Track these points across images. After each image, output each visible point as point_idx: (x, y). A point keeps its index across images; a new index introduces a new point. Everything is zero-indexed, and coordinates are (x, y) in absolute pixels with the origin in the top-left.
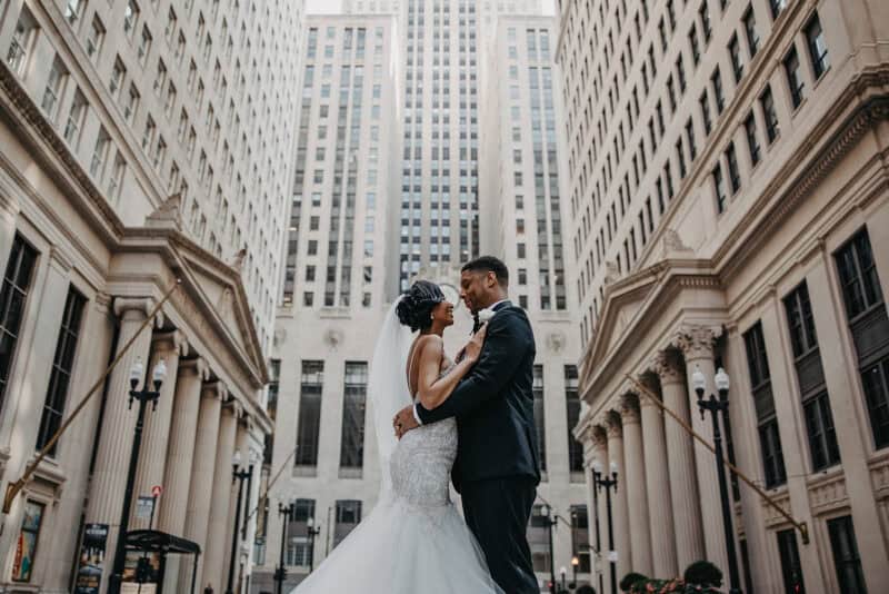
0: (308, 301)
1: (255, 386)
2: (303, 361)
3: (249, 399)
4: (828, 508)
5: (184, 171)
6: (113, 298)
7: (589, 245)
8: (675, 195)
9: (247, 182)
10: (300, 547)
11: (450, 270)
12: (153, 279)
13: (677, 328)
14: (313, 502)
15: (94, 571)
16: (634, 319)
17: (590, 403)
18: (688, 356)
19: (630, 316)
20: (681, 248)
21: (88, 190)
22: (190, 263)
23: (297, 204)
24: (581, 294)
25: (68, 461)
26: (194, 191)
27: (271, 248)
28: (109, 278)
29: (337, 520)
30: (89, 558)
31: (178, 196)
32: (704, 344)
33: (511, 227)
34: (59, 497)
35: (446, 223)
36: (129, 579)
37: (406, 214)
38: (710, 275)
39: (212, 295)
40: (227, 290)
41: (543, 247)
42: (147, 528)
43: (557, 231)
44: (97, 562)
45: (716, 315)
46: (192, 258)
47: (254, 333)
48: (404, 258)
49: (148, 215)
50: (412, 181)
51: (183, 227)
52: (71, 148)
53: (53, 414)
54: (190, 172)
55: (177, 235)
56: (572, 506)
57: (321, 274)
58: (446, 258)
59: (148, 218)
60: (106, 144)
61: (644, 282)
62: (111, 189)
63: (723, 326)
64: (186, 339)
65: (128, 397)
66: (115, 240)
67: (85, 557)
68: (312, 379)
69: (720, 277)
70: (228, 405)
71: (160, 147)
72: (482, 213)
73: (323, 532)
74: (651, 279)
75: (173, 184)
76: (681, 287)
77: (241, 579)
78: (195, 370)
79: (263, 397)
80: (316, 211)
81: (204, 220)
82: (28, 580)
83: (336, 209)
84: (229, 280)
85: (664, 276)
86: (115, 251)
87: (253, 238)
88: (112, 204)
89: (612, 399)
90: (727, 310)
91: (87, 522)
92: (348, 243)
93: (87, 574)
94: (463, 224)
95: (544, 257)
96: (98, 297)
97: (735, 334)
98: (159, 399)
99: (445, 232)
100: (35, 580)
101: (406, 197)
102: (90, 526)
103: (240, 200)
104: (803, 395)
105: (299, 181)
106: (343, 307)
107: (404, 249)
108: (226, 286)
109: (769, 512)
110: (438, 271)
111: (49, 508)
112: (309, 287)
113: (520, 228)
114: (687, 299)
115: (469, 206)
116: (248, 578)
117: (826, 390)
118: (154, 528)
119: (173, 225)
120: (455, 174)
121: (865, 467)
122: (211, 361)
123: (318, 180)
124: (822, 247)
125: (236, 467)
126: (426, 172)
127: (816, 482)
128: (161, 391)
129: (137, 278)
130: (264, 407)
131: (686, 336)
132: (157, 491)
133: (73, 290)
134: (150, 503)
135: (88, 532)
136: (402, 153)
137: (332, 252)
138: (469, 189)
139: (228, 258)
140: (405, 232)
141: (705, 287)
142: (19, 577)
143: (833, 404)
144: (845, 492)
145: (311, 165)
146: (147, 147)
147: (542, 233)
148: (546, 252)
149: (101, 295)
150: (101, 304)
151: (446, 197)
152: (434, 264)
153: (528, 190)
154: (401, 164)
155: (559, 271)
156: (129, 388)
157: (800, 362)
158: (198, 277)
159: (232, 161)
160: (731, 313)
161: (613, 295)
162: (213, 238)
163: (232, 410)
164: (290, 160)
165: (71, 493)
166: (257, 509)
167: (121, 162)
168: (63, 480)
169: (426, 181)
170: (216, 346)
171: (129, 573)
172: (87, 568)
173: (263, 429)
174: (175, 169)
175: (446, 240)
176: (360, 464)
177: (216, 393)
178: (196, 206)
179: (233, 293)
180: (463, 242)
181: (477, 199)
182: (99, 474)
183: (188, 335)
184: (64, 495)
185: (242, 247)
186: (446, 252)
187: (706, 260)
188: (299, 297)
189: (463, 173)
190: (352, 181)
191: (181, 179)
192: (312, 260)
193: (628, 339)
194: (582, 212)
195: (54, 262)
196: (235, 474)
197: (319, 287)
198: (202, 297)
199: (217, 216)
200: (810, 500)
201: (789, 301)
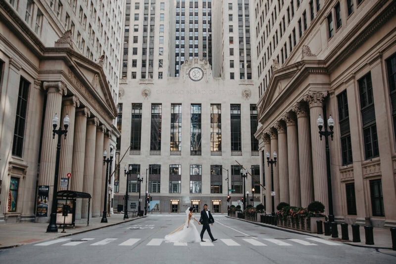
0: (134, 76)
1: (111, 118)
2: (132, 104)
3: (109, 124)
4: (371, 175)
5: (73, 18)
6: (42, 82)
7: (264, 50)
8: (308, 28)
9: (103, 21)
10: (134, 185)
11: (199, 61)
12: (61, 72)
13: (306, 92)
14: (139, 165)
15: (44, 205)
16: (286, 87)
17: (263, 123)
18: (311, 106)
19: (284, 85)
20: (310, 55)
21: (25, 30)
22: (77, 63)
23: (127, 31)
24: (260, 73)
25: (28, 158)
26: (78, 27)
27: (116, 52)
28: (40, 72)
29: (150, 173)
30: (42, 201)
31: (70, 31)
32: (319, 100)
33: (227, 41)
34: (25, 174)
35: (197, 38)
36: (60, 212)
37: (178, 34)
38: (323, 68)
39: (89, 78)
40: (96, 75)
41: (241, 50)
42: (66, 189)
43: (248, 42)
44: (45, 202)
45: (325, 86)
46: (79, 61)
47: (110, 94)
48: (177, 55)
49: (56, 41)
50: (181, 18)
51: (74, 46)
52: (14, 8)
53: (19, 138)
54: (75, 18)
55: (71, 50)
56: (252, 166)
57: (139, 64)
58: (196, 55)
59: (56, 43)
60: (32, 6)
61: (291, 70)
62: (37, 29)
63: (328, 92)
64: (79, 99)
65: (52, 133)
66: (41, 54)
67: (40, 200)
68: (137, 111)
69: (328, 68)
70: (99, 128)
71: (59, 6)
72: (213, 33)
73: (144, 180)
74: (295, 69)
75: (67, 24)
76: (309, 73)
77: (109, 202)
78: (84, 113)
79: (115, 123)
80: (136, 34)
81: (83, 41)
82: (15, 211)
83: (145, 33)
84: (97, 70)
85: (301, 68)
86: (41, 59)
87: (107, 49)
88: (38, 36)
89: (273, 122)
90: (330, 84)
91: (39, 185)
92: (152, 49)
93: (41, 207)
94: (204, 38)
95: (242, 55)
96: (35, 82)
97: (333, 95)
98: (68, 133)
99: (196, 42)
100: (18, 211)
101: (178, 26)
102: (40, 187)
103: (100, 30)
104: (364, 125)
105: (128, 19)
106: (150, 79)
107: (177, 50)
108: (95, 73)
109: (343, 175)
110: (193, 62)
111: (21, 180)
112: (134, 70)
113: (231, 41)
114: (312, 79)
115: (207, 30)
116: (112, 199)
117: (375, 123)
118: (69, 189)
119: (68, 46)
120: (200, 15)
121: (391, 159)
122: (91, 108)
123: (136, 19)
124: (381, 56)
125: (105, 157)
126: (187, 14)
127: (367, 164)
128: (68, 130)
129: (53, 72)
130: (116, 126)
131: (311, 96)
132: (69, 175)
133: (22, 79)
134: (66, 181)
135: (40, 189)
136: (175, 4)
137: (144, 53)
138: (207, 22)
139: (96, 59)
140: (177, 42)
141: (321, 73)
142: (11, 210)
143: (378, 130)
144: (379, 169)
145: (133, 11)
146: (53, 6)
147: (241, 43)
148: (243, 53)
149: (37, 81)
150: (37, 85)
151: (196, 26)
152: (191, 58)
153: (235, 23)
154: (175, 10)
155: (249, 61)
156: (53, 129)
157: (364, 110)
158: (82, 70)
159: (95, 11)
160: (332, 86)
161: (276, 75)
162: (88, 49)
163: (101, 129)
164: (123, 9)
165: (31, 172)
166: (115, 171)
167: (40, 14)
168: (27, 167)
169: (187, 18)
170: (93, 101)
171: (60, 209)
172: (41, 205)
173: (116, 136)
174: (68, 17)
175: (196, 46)
176: (160, 149)
177: (94, 123)
178: (79, 34)
179: (99, 76)
180: (204, 47)
181: (210, 27)
182: (43, 164)
183: (79, 97)
184: (27, 173)
185: (102, 54)
186: (196, 52)
187: (322, 60)
188: (129, 75)
189: (204, 14)
190: (152, 19)
191: (71, 21)
192: (135, 57)
193: (282, 96)
194: (261, 34)
195: (11, 66)
196: (104, 161)
197: (138, 70)
198: (85, 79)
199: (89, 39)
200: (363, 171)
201: (360, 82)
